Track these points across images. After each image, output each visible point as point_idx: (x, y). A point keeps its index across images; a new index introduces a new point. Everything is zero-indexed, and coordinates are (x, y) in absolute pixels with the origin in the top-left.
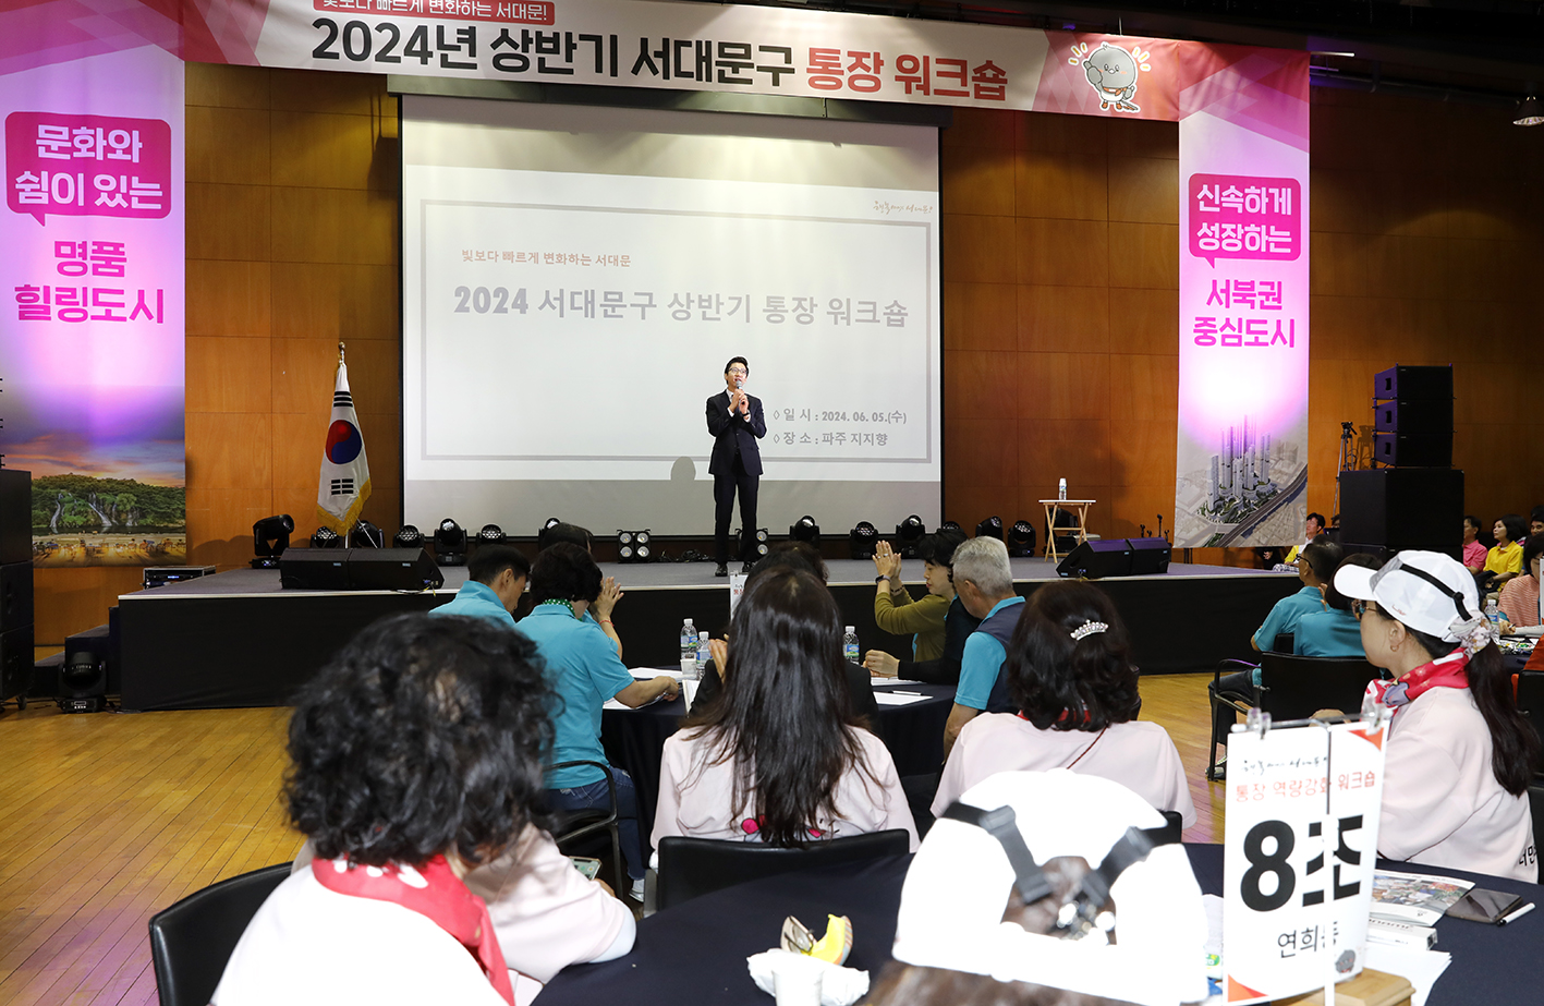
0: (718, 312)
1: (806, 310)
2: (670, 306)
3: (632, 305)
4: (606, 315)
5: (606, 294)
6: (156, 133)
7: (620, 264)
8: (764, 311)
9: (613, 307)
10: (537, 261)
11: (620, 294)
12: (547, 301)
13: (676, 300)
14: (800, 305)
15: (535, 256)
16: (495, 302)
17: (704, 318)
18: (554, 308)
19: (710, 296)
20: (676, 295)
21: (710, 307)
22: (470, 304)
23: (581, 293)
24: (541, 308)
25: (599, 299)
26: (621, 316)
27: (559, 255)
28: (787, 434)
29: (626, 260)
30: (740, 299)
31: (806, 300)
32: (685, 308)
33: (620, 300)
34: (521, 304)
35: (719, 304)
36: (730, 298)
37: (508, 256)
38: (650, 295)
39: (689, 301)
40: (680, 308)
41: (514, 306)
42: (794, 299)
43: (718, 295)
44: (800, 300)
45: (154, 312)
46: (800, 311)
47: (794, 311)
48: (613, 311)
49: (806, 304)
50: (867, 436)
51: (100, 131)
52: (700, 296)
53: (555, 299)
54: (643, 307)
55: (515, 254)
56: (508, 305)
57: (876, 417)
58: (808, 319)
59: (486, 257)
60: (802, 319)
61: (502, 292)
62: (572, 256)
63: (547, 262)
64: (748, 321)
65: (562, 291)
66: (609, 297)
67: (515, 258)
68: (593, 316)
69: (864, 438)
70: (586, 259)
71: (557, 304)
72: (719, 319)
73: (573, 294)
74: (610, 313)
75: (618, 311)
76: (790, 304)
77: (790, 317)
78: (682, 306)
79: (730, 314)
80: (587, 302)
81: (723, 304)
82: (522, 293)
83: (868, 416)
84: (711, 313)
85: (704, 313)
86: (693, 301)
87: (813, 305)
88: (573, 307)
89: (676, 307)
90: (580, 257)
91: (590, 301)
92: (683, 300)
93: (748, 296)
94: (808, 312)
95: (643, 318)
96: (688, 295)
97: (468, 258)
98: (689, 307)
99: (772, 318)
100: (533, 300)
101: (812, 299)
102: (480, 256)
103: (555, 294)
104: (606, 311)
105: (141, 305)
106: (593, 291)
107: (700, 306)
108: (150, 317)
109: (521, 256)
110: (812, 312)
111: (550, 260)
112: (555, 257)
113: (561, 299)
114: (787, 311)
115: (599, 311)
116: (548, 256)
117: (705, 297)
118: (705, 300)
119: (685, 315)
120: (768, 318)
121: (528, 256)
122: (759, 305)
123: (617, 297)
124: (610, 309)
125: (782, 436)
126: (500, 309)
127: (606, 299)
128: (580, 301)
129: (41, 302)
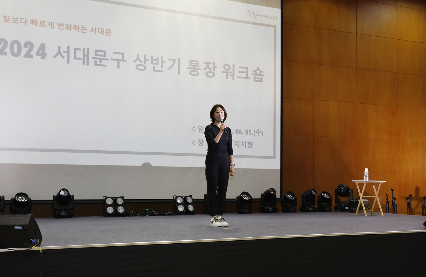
0: (162, 67)
1: (211, 69)
2: (135, 61)
3: (112, 59)
4: (96, 64)
5: (96, 51)
7: (105, 34)
8: (188, 68)
9: (101, 60)
10: (53, 27)
11: (105, 52)
12: (59, 53)
13: (138, 58)
14: (208, 67)
15: (52, 24)
16: (24, 51)
17: (154, 70)
18: (63, 57)
19: (158, 58)
20: (138, 55)
21: (157, 64)
22: (7, 50)
23: (80, 50)
24: (55, 56)
25: (92, 54)
26: (105, 66)
27: (67, 25)
28: (200, 140)
29: (108, 32)
30: (174, 61)
31: (211, 63)
32: (143, 63)
33: (105, 55)
34: (42, 52)
35: (163, 62)
36: (169, 59)
37: (34, 22)
38: (123, 54)
39: (146, 60)
40: (140, 63)
41: (38, 54)
42: (205, 63)
43: (162, 58)
44: (208, 63)
46: (208, 70)
47: (205, 69)
48: (100, 62)
49: (211, 66)
50: (243, 142)
52: (152, 57)
53: (64, 52)
54: (119, 61)
55: (39, 21)
56: (33, 53)
57: (248, 132)
58: (212, 75)
59: (19, 21)
60: (209, 74)
61: (29, 44)
62: (75, 26)
63: (59, 29)
64: (179, 73)
65: (68, 47)
66: (98, 53)
67: (39, 24)
68: (88, 64)
69: (241, 144)
70: (84, 29)
71: (65, 55)
72: (162, 71)
73: (76, 50)
74: (98, 63)
75: (104, 62)
76: (202, 66)
77: (202, 73)
78: (141, 62)
79: (169, 69)
80: (84, 55)
81: (165, 62)
82: (43, 47)
83: (243, 131)
84: (158, 67)
85: (154, 67)
86: (148, 60)
87: (215, 67)
88: (75, 58)
89: (138, 62)
90: (80, 27)
91: (86, 55)
92: (142, 59)
93: (179, 59)
94: (212, 71)
95: (118, 67)
96: (145, 56)
97: (7, 21)
98: (145, 63)
99: (192, 73)
100: (51, 51)
101: (214, 63)
102: (15, 20)
103: (64, 48)
104: (96, 62)
106: (88, 49)
107: (152, 63)
109: (43, 23)
110: (214, 70)
111: (61, 27)
112: (65, 26)
113: (68, 52)
114: (200, 69)
115: (92, 61)
116: (60, 25)
117: (155, 58)
118: (155, 60)
119: (142, 68)
120: (190, 73)
121: (47, 24)
122: (185, 64)
123: (103, 53)
124: (98, 61)
125: (197, 141)
126: (28, 55)
127: (96, 54)
128: (80, 54)
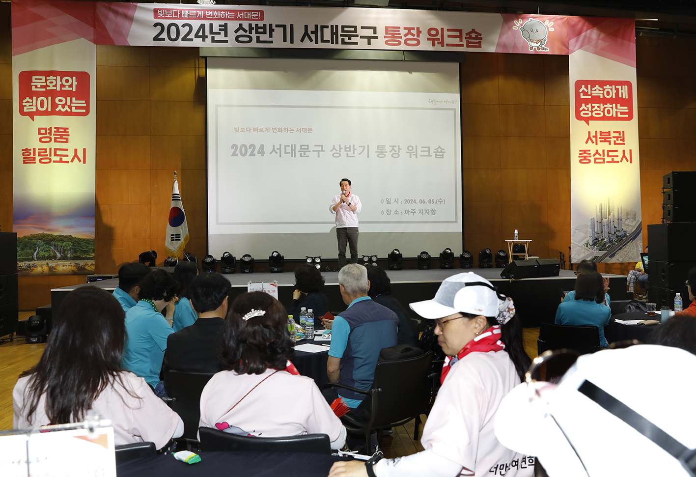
6: (83, 78)
45: (82, 159)
51: (59, 78)
58: (397, 156)
105: (76, 155)
108: (80, 161)
129: (32, 155)
